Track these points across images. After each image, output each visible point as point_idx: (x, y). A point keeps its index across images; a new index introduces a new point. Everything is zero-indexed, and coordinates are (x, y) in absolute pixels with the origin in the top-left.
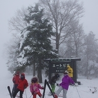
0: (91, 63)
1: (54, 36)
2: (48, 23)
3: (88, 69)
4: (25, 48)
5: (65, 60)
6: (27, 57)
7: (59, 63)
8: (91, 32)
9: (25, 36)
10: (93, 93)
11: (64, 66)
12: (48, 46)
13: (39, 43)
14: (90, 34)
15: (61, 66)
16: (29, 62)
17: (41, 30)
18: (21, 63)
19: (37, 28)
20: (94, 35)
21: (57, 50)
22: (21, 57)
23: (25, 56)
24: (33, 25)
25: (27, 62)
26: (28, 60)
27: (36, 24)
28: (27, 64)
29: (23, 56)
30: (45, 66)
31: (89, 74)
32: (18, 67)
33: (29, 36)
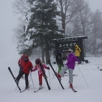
0: (98, 41)
1: (59, 16)
2: (52, 3)
3: (96, 47)
4: (30, 30)
5: (71, 39)
6: (33, 39)
7: (65, 43)
8: (97, 10)
9: (29, 18)
10: (101, 70)
11: (71, 45)
12: (54, 26)
13: (44, 24)
14: (97, 12)
15: (67, 45)
16: (35, 44)
17: (45, 10)
18: (27, 46)
19: (41, 8)
20: (100, 13)
21: (63, 30)
22: (27, 39)
23: (31, 38)
24: (37, 6)
25: (33, 44)
26: (34, 42)
27: (40, 4)
28: (33, 46)
29: (29, 38)
30: (53, 47)
31: (97, 52)
33: (33, 17)
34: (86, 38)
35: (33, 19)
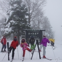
2: (25, 7)
5: (36, 30)
9: (11, 14)
11: (35, 34)
15: (33, 34)
16: (13, 31)
18: (7, 31)
19: (19, 9)
20: (48, 19)
23: (10, 27)
30: (22, 34)
32: (6, 34)
34: (45, 30)
35: (13, 14)
